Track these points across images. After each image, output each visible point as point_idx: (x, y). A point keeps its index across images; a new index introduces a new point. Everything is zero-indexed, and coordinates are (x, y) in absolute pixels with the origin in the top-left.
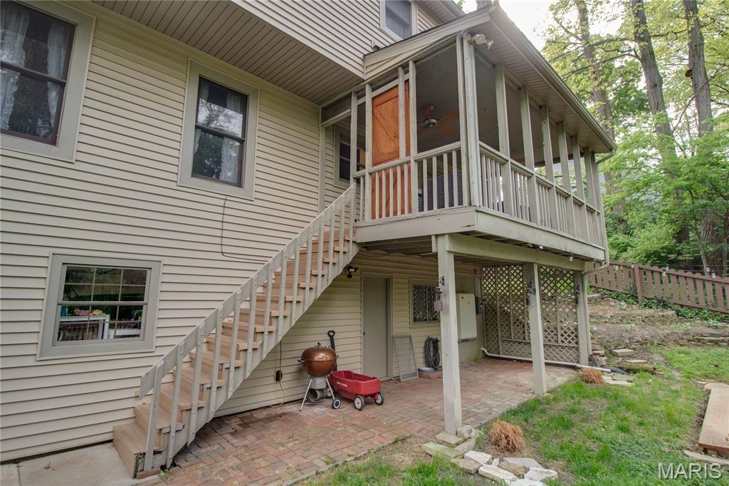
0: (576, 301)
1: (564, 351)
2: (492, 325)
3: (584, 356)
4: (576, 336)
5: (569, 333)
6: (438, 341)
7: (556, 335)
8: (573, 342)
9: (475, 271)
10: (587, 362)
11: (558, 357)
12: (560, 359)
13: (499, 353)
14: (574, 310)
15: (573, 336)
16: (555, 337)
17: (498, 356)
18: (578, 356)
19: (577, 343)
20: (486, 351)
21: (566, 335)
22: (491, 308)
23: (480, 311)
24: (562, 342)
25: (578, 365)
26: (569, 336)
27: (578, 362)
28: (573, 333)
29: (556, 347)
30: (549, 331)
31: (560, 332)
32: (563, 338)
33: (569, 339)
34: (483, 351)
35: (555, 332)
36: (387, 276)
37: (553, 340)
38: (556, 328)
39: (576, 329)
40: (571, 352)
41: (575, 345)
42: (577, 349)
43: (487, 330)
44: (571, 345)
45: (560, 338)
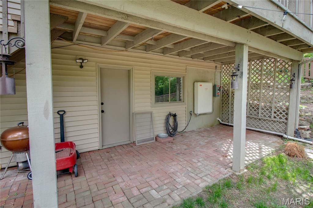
0: (291, 87)
1: (275, 124)
2: (226, 103)
3: (291, 129)
4: (287, 114)
5: (281, 111)
6: (176, 115)
7: (270, 112)
8: (284, 118)
9: (216, 67)
10: (293, 134)
11: (270, 128)
12: (271, 129)
13: (228, 122)
14: (288, 94)
15: (284, 113)
16: (269, 114)
17: (228, 124)
18: (286, 129)
19: (287, 119)
20: (220, 120)
21: (278, 113)
22: (226, 92)
23: (217, 95)
24: (275, 117)
25: (285, 136)
26: (281, 113)
27: (285, 133)
28: (284, 111)
29: (270, 121)
30: (265, 109)
31: (274, 110)
32: (275, 115)
33: (281, 116)
34: (219, 120)
35: (270, 110)
36: (129, 68)
37: (267, 116)
38: (270, 107)
39: (287, 109)
40: (280, 125)
41: (285, 121)
42: (286, 124)
43: (223, 107)
44: (281, 120)
45: (273, 115)
